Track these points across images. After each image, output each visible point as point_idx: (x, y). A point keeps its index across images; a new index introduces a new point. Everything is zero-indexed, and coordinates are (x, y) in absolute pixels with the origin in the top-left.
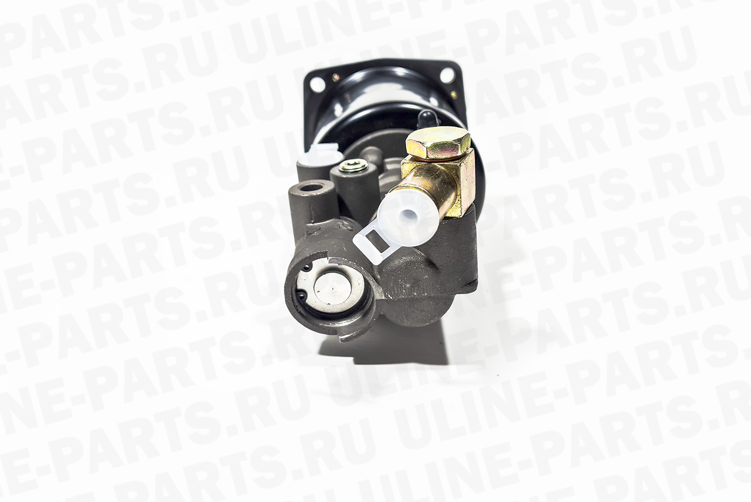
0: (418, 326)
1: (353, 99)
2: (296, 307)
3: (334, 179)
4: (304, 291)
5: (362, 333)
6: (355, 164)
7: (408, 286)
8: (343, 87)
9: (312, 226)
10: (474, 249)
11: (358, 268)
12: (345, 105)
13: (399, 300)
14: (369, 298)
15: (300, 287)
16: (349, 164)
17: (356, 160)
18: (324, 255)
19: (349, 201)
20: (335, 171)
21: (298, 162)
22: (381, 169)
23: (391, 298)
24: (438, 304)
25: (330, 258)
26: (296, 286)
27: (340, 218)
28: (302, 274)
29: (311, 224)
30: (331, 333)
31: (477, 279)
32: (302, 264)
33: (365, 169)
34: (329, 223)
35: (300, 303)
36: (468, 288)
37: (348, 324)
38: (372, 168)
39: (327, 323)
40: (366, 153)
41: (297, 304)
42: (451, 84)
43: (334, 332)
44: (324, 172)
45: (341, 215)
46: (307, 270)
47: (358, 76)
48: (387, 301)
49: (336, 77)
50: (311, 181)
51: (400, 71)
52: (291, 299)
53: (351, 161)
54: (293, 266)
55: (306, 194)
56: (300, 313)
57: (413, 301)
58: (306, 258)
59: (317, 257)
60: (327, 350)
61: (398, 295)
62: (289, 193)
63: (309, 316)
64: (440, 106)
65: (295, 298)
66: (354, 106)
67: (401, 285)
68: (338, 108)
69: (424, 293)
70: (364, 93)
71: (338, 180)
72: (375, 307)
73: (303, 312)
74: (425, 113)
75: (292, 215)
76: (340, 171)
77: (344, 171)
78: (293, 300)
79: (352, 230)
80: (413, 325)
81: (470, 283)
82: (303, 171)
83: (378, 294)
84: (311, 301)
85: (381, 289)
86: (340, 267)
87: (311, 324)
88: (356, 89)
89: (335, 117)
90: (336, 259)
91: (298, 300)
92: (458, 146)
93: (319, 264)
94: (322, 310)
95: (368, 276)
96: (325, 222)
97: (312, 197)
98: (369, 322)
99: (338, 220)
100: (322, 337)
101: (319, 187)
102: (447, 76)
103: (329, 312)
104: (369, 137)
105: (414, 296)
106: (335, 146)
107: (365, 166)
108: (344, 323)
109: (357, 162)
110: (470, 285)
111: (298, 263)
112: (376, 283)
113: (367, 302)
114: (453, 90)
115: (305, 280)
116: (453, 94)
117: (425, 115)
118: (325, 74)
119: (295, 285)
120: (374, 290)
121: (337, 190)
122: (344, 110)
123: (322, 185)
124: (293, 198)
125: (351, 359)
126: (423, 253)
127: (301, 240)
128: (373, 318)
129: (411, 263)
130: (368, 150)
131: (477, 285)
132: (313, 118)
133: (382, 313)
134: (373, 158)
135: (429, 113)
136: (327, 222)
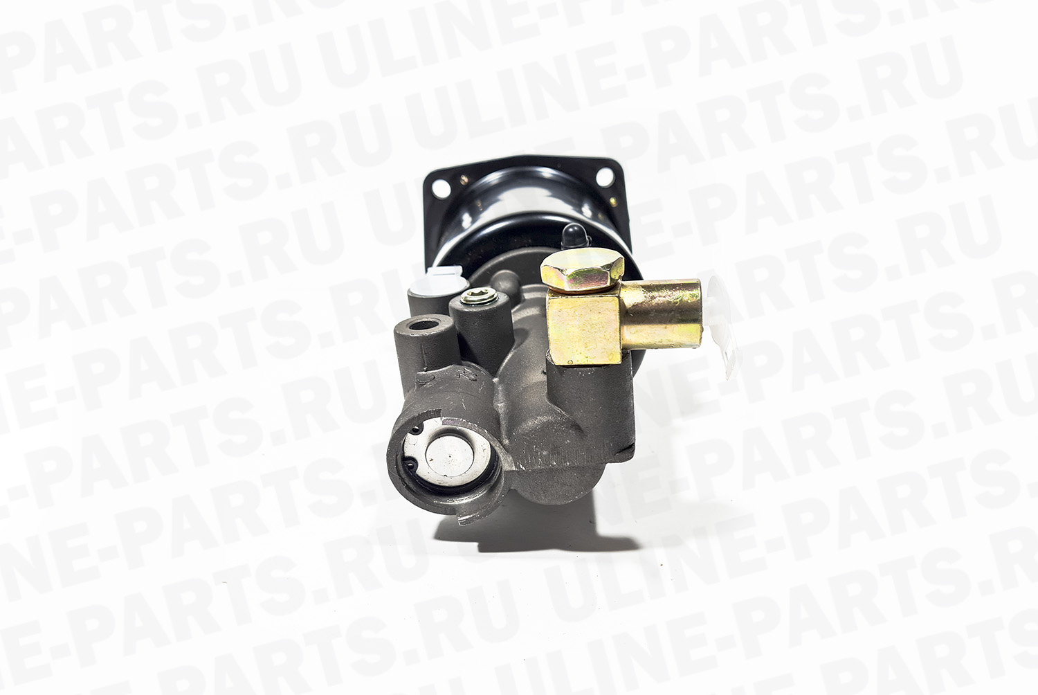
0: (559, 503)
1: (485, 208)
2: (403, 480)
3: (454, 313)
4: (413, 459)
5: (488, 513)
6: (482, 293)
7: (545, 453)
8: (473, 192)
9: (424, 375)
10: (629, 406)
11: (481, 430)
12: (475, 215)
13: (533, 471)
14: (496, 467)
15: (408, 454)
16: (473, 294)
17: (483, 289)
18: (437, 414)
19: (473, 341)
20: (456, 304)
21: (409, 291)
22: (516, 298)
23: (524, 468)
24: (584, 476)
25: (443, 418)
26: (404, 453)
27: (461, 365)
28: (410, 438)
29: (424, 373)
30: (448, 512)
31: (633, 444)
32: (410, 425)
33: (494, 300)
34: (447, 370)
35: (408, 475)
36: (622, 455)
37: (470, 500)
38: (503, 299)
39: (444, 499)
40: (496, 279)
41: (404, 476)
42: (610, 187)
43: (452, 511)
44: (442, 304)
45: (462, 360)
46: (416, 432)
47: (493, 178)
48: (519, 472)
49: (465, 179)
50: (425, 316)
51: (547, 172)
52: (395, 470)
53: (477, 290)
54: (397, 428)
55: (417, 333)
56: (408, 487)
57: (551, 472)
58: (413, 418)
59: (427, 416)
60: (444, 534)
61: (532, 465)
62: (395, 332)
63: (420, 491)
64: (594, 217)
65: (401, 468)
66: (487, 216)
67: (537, 452)
68: (466, 219)
69: (565, 462)
70: (497, 201)
71: (459, 315)
72: (503, 481)
73: (411, 485)
74: (572, 227)
75: (400, 360)
76: (462, 303)
77: (467, 304)
78: (398, 471)
79: (476, 380)
80: (553, 503)
81: (625, 449)
82: (416, 302)
83: (507, 464)
84: (423, 471)
85: (511, 458)
86: (458, 428)
87: (423, 501)
88: (490, 194)
89: (462, 230)
90: (452, 420)
91: (405, 470)
92: (607, 273)
93: (432, 425)
94: (437, 483)
95: (494, 441)
96: (441, 370)
97: (424, 338)
98: (496, 499)
99: (458, 366)
100: (437, 518)
101: (434, 324)
102: (604, 178)
103: (447, 485)
104: (501, 258)
105: (553, 466)
106: (459, 269)
107: (493, 296)
108: (465, 500)
109: (484, 291)
110: (625, 450)
111: (403, 425)
112: (503, 450)
113: (494, 473)
114: (612, 197)
115: (414, 446)
116: (613, 201)
117: (571, 230)
118: (451, 175)
119: (401, 452)
120: (502, 459)
121: (457, 328)
122: (473, 222)
123: (437, 321)
124: (400, 339)
125: (476, 544)
126: (564, 411)
127: (410, 392)
128: (501, 494)
129: (549, 424)
130: (499, 274)
131: (634, 451)
132: (436, 230)
133: (512, 488)
134: (506, 285)
135: (576, 228)
136: (444, 369)
